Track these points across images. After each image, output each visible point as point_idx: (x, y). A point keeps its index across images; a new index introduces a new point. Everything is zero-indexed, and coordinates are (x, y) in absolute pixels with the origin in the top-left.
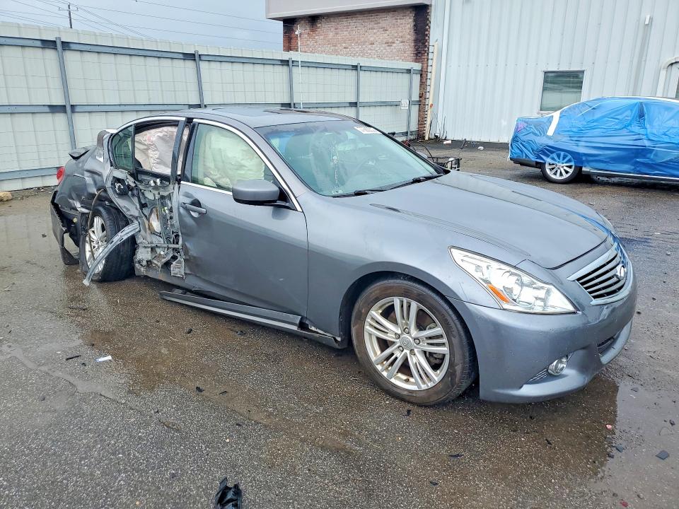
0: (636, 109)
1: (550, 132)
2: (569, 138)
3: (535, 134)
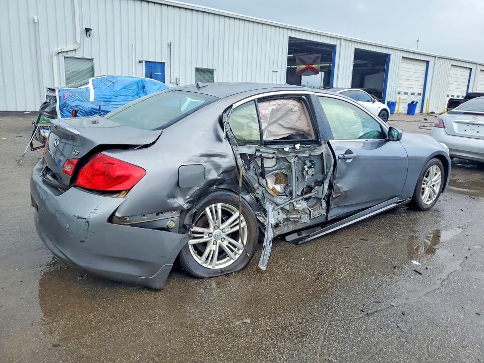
0: (140, 85)
1: (92, 99)
2: (104, 103)
3: (81, 101)
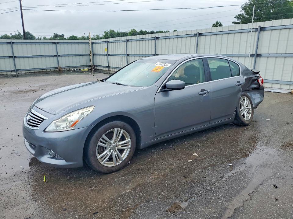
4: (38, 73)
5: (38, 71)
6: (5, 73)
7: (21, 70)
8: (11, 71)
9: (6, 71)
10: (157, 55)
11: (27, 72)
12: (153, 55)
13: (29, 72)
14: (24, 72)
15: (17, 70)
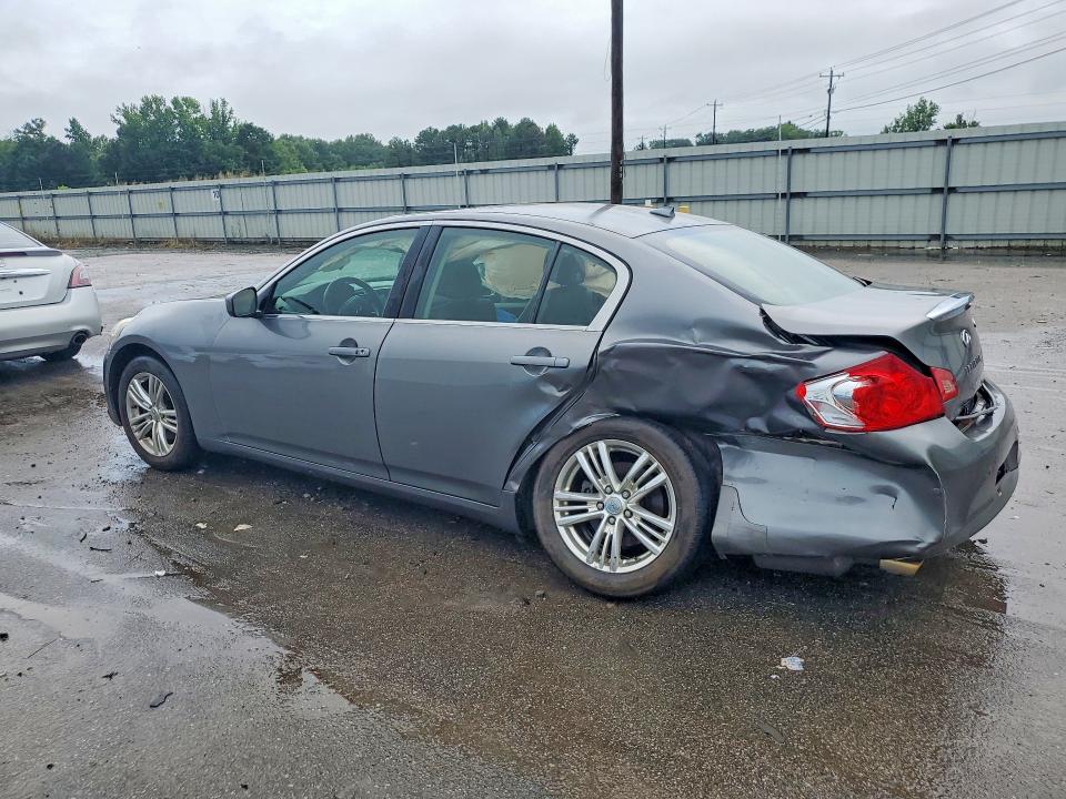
4: (1024, 252)
5: (1024, 244)
6: (909, 245)
7: (962, 238)
8: (927, 237)
9: (914, 238)
10: (470, 206)
11: (980, 244)
12: (463, 207)
13: (989, 244)
14: (972, 244)
15: (948, 238)
